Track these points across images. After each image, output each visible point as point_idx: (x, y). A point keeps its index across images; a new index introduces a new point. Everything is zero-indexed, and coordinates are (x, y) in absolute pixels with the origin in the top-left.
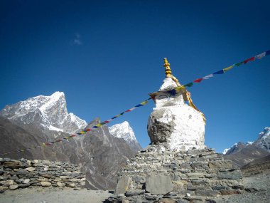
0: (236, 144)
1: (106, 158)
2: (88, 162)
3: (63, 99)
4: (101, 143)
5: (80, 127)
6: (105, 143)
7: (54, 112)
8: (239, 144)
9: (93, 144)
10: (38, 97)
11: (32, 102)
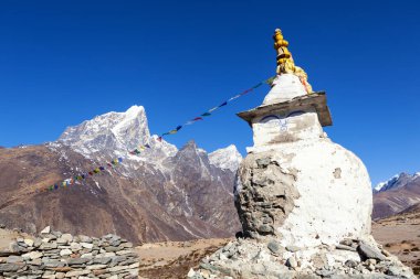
0: (397, 176)
1: (206, 197)
2: (182, 201)
3: (143, 115)
4: (199, 175)
5: (168, 154)
6: (204, 175)
7: (132, 135)
8: (403, 175)
9: (187, 177)
10: (109, 114)
11: (102, 122)
